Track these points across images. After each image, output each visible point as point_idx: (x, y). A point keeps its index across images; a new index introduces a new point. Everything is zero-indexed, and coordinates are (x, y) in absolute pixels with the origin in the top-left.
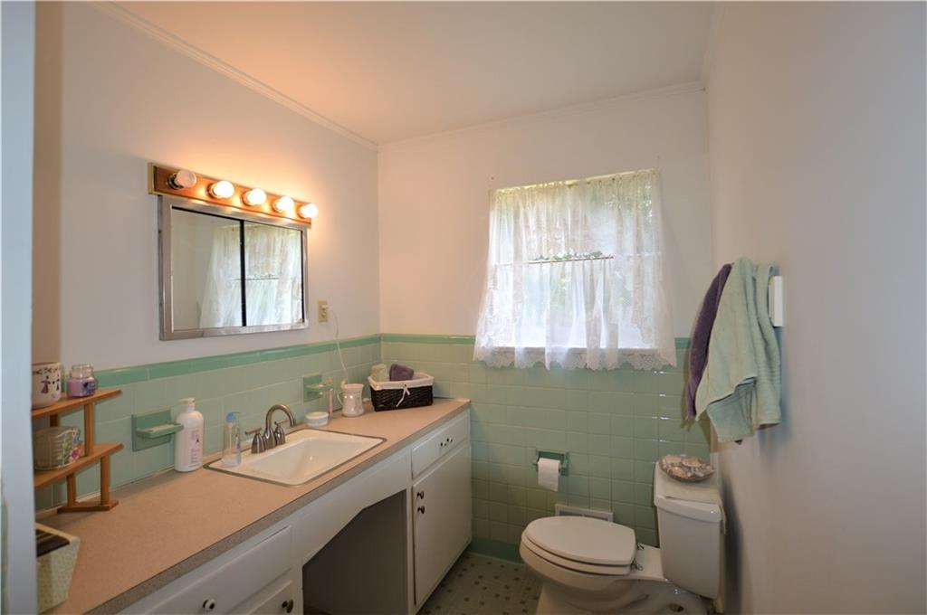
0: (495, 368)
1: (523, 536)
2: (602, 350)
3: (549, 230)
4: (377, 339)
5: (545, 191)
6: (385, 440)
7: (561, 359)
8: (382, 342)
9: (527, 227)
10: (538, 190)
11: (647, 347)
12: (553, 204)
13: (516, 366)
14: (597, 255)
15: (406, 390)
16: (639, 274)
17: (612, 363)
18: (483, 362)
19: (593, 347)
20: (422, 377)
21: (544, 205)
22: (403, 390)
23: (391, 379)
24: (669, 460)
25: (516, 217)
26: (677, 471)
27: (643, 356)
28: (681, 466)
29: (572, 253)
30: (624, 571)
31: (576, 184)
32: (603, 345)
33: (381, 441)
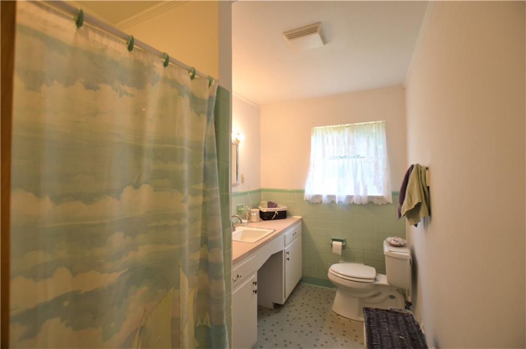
0: (313, 203)
1: (330, 270)
2: (360, 196)
3: (338, 145)
4: (260, 191)
5: (337, 128)
6: (275, 230)
7: (343, 200)
8: (262, 192)
9: (328, 144)
10: (333, 128)
11: (380, 195)
12: (340, 133)
13: (323, 202)
14: (358, 157)
15: (276, 212)
16: (376, 165)
17: (365, 201)
18: (308, 201)
19: (357, 195)
20: (280, 207)
21: (335, 134)
22: (275, 212)
23: (268, 207)
24: (389, 239)
25: (323, 138)
26: (393, 242)
27: (378, 199)
28: (394, 240)
29: (347, 155)
30: (372, 281)
31: (350, 126)
32: (361, 193)
33: (273, 231)
